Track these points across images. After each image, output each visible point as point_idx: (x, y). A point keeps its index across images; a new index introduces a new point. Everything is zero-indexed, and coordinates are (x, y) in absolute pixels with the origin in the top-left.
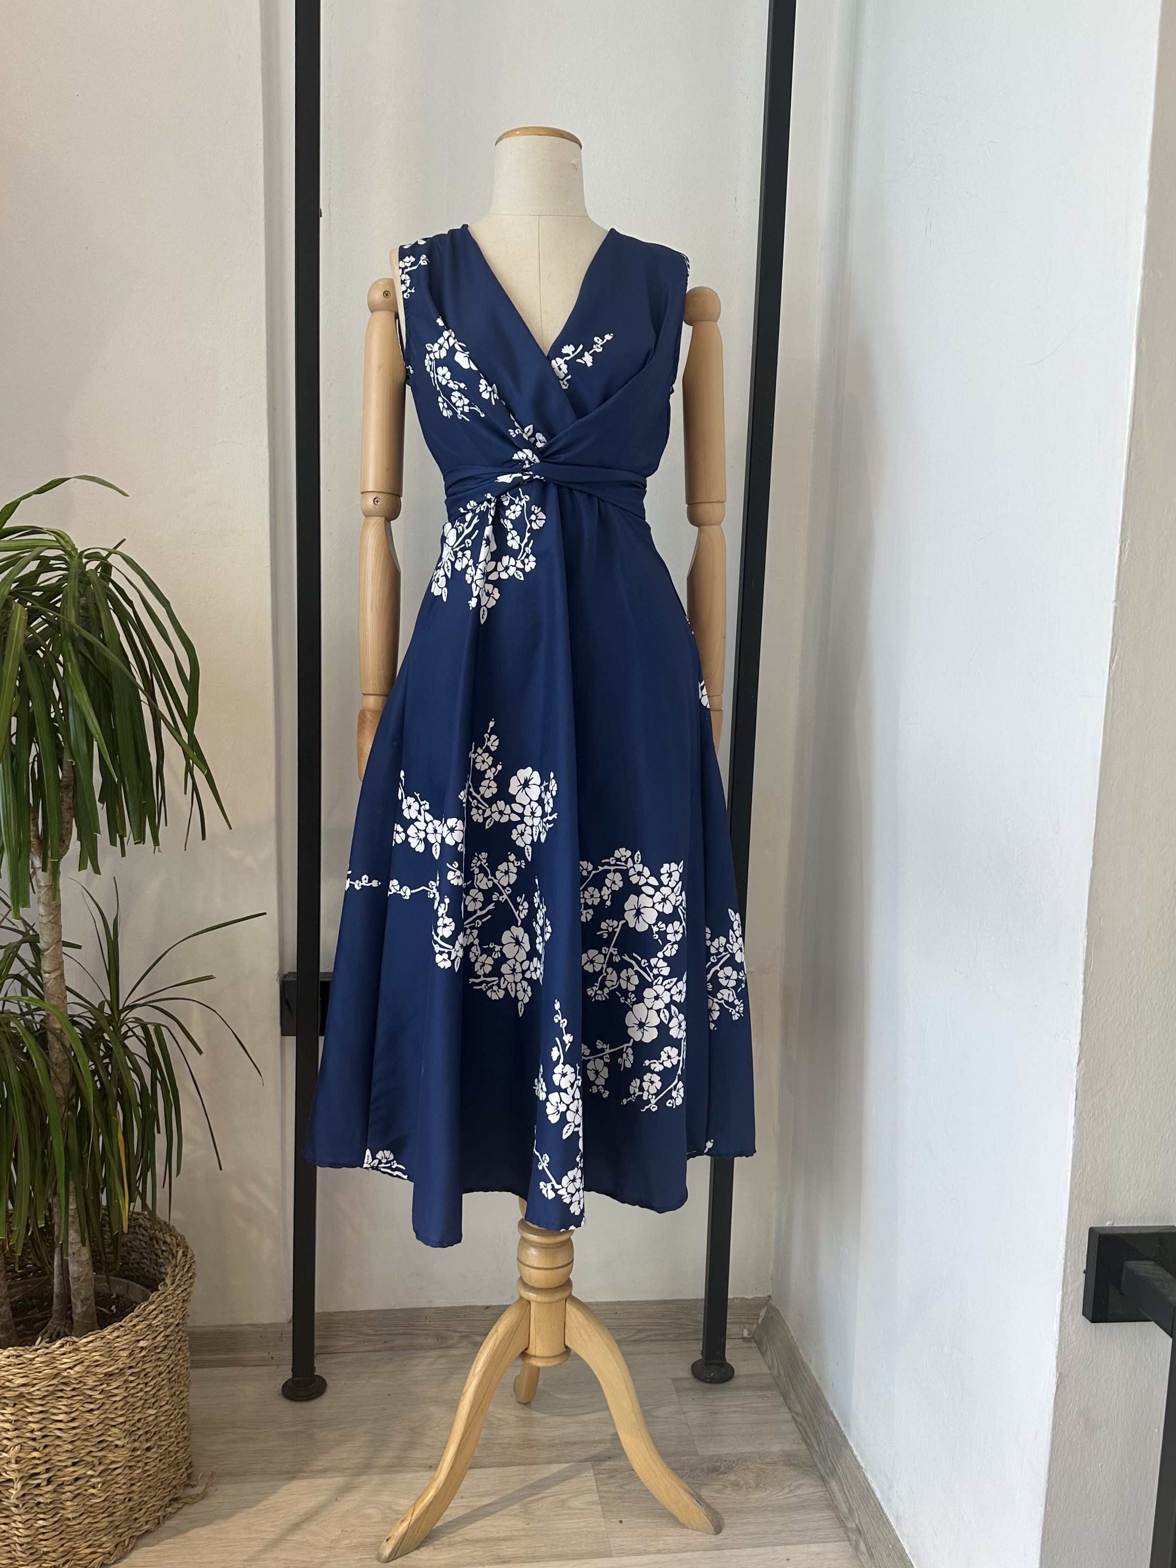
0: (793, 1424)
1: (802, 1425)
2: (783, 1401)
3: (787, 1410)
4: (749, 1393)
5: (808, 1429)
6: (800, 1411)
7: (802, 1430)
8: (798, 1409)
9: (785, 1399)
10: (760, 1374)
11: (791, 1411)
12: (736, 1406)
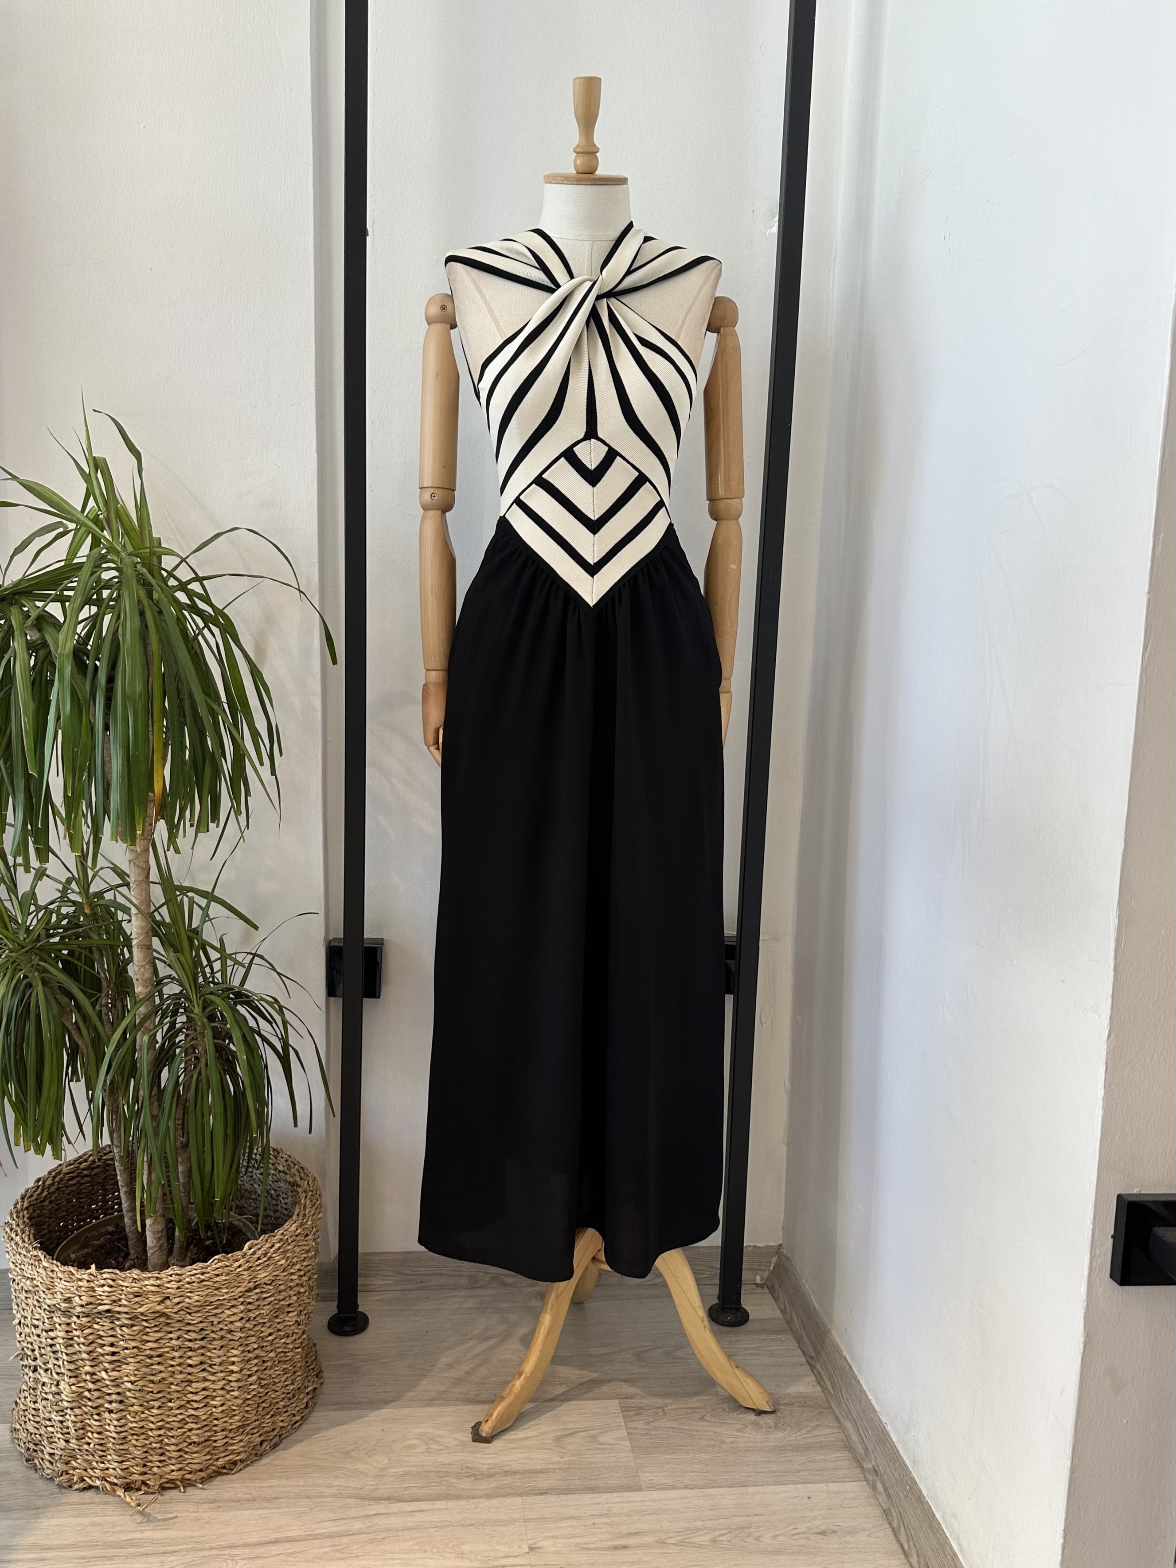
1: (815, 1367)
2: (796, 1344)
3: (802, 1354)
5: (822, 1372)
7: (816, 1373)
8: (812, 1353)
10: (774, 1319)
11: (804, 1353)
12: (752, 1349)
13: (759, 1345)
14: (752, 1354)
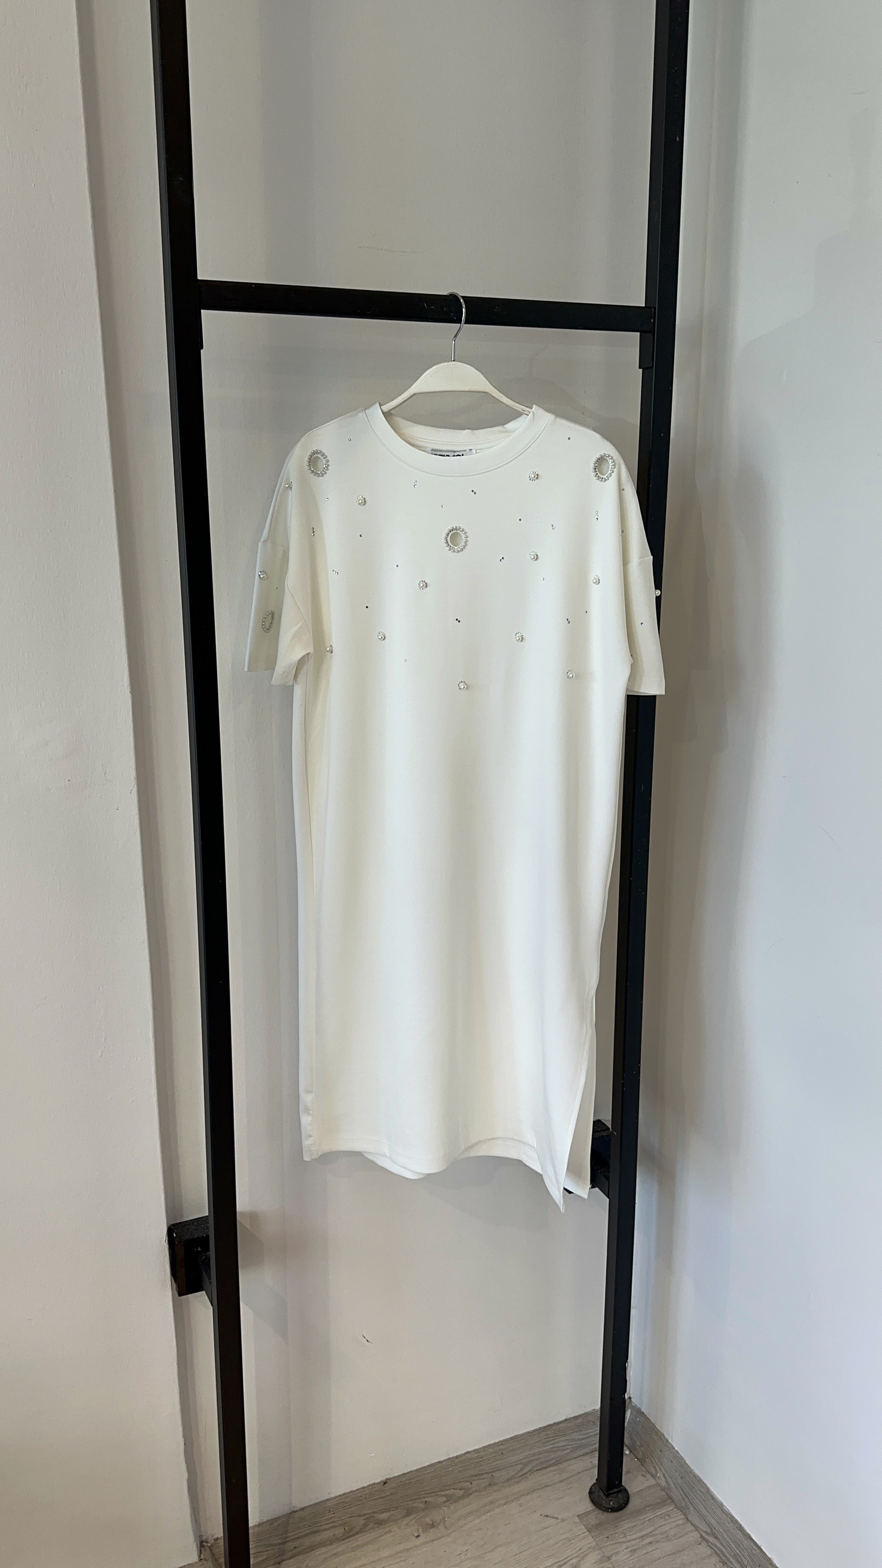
0: (704, 1543)
1: (716, 1546)
2: (683, 1516)
3: (693, 1528)
4: (650, 1515)
5: (724, 1550)
6: (709, 1531)
7: (718, 1551)
8: (703, 1527)
9: (685, 1514)
10: (650, 1487)
11: (697, 1528)
12: (647, 1535)
13: (652, 1529)
14: (651, 1543)
